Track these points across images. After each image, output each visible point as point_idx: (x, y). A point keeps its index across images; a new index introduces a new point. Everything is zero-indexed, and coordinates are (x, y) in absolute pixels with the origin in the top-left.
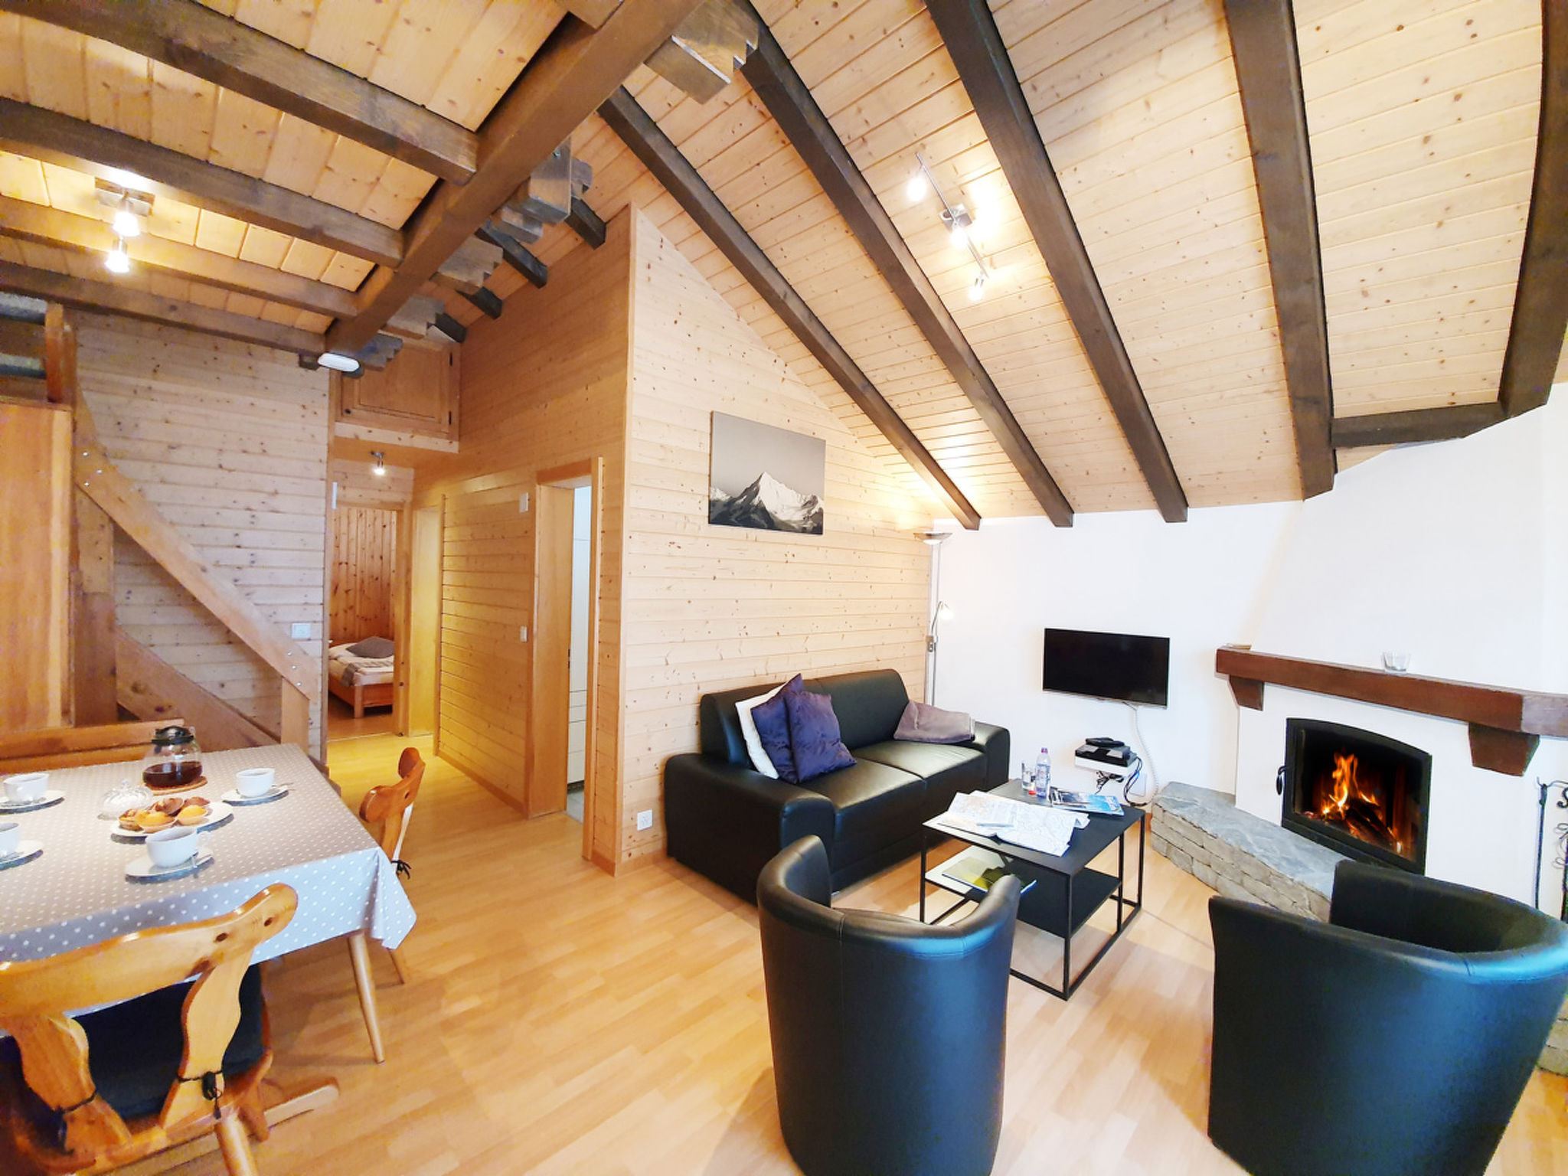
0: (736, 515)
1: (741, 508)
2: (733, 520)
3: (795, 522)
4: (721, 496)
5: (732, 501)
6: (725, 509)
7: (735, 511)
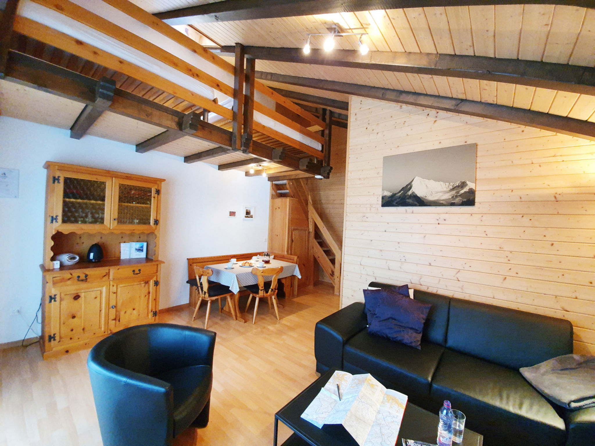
0: (396, 201)
1: (400, 198)
2: (395, 204)
3: (443, 200)
4: (388, 194)
5: (393, 195)
6: (390, 199)
7: (396, 200)
